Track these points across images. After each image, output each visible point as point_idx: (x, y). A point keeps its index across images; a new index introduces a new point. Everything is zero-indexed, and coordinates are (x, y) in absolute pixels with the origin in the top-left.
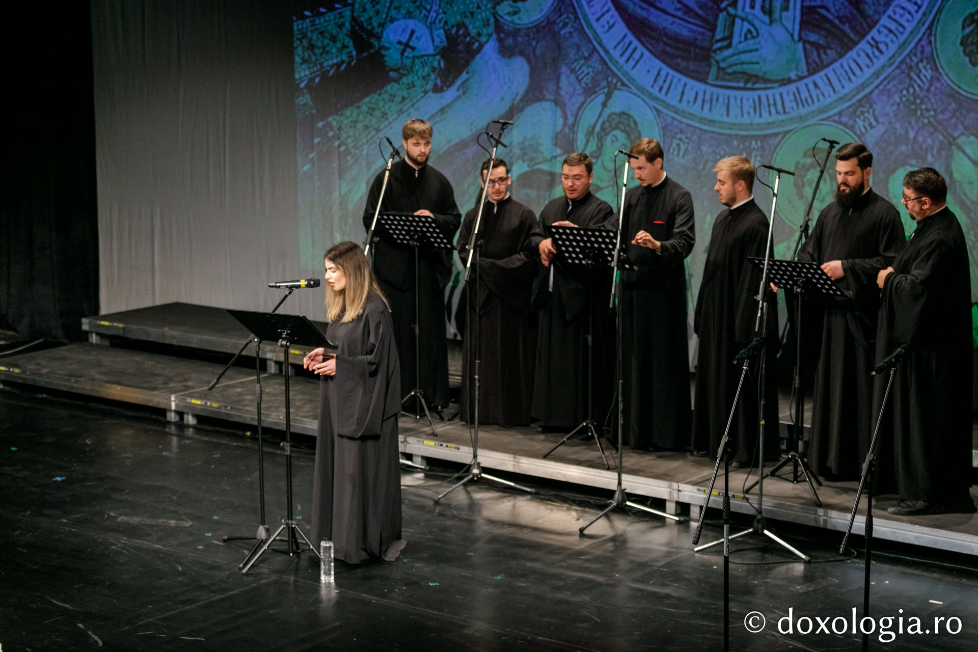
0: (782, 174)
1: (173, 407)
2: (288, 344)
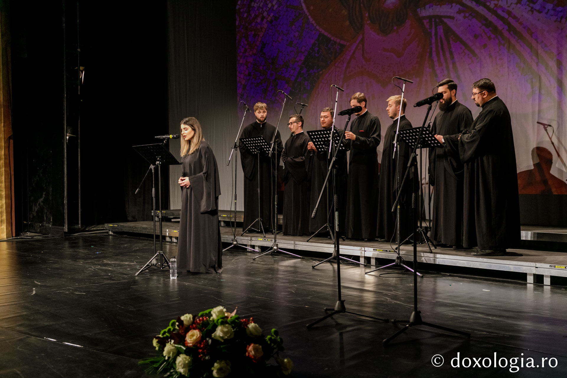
0: (406, 82)
1: (167, 235)
2: (160, 163)
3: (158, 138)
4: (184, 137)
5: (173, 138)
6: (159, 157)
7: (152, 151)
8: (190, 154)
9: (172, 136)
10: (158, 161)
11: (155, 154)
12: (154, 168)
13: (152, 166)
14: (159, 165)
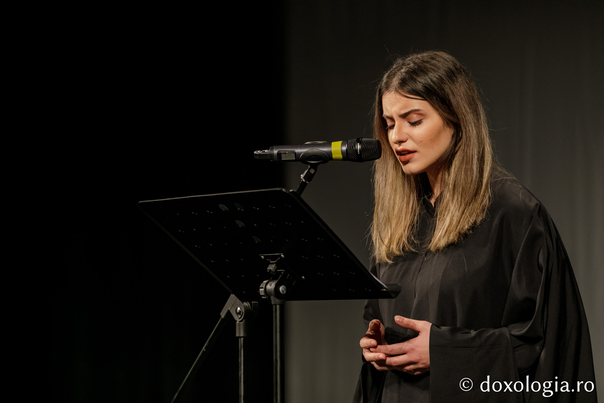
2: (281, 289)
3: (272, 155)
4: (403, 158)
5: (347, 156)
6: (273, 258)
7: (240, 224)
8: (438, 250)
9: (344, 148)
10: (270, 277)
11: (257, 240)
12: (248, 315)
13: (235, 306)
14: (274, 300)
